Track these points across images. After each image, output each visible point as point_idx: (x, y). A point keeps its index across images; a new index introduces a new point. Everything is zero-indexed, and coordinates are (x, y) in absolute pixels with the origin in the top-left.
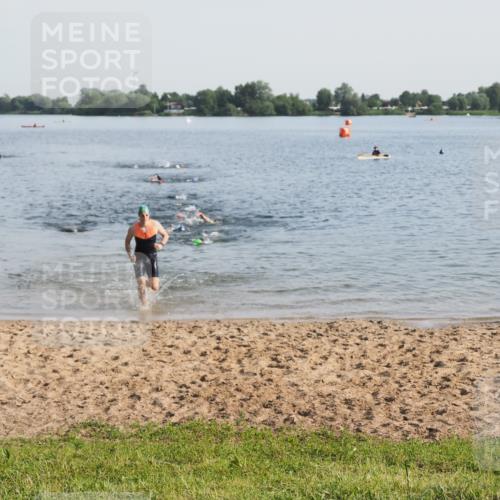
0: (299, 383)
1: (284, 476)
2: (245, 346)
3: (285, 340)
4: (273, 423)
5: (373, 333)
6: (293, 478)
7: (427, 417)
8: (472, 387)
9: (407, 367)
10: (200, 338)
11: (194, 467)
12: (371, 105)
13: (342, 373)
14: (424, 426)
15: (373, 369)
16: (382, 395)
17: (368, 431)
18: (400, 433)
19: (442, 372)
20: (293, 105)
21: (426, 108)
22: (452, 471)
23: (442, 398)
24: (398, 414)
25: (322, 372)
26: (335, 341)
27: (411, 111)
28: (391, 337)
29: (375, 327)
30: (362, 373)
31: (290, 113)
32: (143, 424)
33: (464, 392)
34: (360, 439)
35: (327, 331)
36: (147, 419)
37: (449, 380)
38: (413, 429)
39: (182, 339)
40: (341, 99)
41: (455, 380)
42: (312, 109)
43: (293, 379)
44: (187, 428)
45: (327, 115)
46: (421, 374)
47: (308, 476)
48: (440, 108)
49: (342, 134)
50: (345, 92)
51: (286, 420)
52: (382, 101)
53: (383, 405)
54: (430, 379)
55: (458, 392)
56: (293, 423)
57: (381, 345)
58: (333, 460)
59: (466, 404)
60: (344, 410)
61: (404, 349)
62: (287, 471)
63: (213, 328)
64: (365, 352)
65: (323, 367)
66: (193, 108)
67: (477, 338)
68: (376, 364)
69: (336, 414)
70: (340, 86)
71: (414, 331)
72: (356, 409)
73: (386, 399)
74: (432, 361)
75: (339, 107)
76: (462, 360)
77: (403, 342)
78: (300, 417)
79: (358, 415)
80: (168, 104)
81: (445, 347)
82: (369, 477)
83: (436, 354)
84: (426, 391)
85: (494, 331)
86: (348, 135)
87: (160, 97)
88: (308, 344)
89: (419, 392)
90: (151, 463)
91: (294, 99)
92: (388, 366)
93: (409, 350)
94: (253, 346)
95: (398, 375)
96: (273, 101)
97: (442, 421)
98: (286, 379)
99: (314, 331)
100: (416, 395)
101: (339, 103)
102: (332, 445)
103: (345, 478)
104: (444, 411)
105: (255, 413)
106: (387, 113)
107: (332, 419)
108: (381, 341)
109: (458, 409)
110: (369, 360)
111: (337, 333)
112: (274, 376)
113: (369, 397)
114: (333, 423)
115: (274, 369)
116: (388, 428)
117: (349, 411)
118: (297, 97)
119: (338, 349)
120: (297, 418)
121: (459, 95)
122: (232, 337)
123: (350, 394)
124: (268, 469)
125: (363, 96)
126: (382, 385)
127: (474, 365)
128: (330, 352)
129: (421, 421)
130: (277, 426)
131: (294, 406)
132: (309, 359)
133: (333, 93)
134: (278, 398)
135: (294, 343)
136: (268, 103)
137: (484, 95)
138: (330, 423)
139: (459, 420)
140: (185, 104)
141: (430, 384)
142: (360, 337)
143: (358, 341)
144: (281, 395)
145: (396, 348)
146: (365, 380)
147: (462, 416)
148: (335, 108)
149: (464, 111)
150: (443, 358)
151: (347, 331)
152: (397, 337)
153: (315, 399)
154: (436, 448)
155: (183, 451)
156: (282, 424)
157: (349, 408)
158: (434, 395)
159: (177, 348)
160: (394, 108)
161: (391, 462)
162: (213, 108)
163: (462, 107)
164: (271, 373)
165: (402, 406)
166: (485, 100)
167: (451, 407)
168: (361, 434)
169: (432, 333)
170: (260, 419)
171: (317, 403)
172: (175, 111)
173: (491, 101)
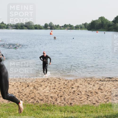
0: (40, 93)
1: (36, 115)
2: (27, 84)
3: (37, 83)
4: (34, 102)
5: (57, 81)
6: (38, 115)
7: (70, 100)
8: (80, 93)
9: (65, 89)
10: (16, 82)
11: (14, 113)
12: (57, 27)
13: (50, 90)
14: (69, 102)
15: (57, 89)
16: (59, 95)
17: (56, 104)
18: (64, 104)
19: (73, 90)
20: (39, 27)
21: (70, 28)
22: (75, 113)
23: (73, 96)
24: (63, 100)
25: (45, 90)
26: (48, 83)
27: (67, 29)
28: (62, 82)
29: (58, 79)
30: (55, 90)
31: (38, 29)
32: (2, 103)
33: (78, 94)
34: (54, 106)
35: (47, 80)
36: (3, 102)
37: (75, 92)
38: (67, 103)
39: (12, 83)
40: (50, 26)
41: (76, 92)
42: (43, 28)
43: (39, 92)
44: (13, 104)
45: (47, 29)
46: (69, 90)
47: (41, 115)
48: (73, 28)
49: (51, 34)
50: (51, 24)
51: (37, 102)
52: (60, 26)
53: (59, 98)
54: (70, 91)
55: (77, 94)
56: (38, 102)
57: (59, 84)
58: (48, 111)
59: (79, 97)
60: (50, 99)
61: (65, 84)
62: (37, 114)
63: (19, 80)
64: (55, 85)
65: (46, 89)
66: (15, 27)
67: (81, 82)
68: (58, 88)
69: (48, 100)
70: (50, 23)
71: (67, 80)
72: (53, 99)
73: (60, 96)
74: (71, 87)
75: (50, 28)
76: (78, 87)
77: (64, 83)
78: (40, 101)
79: (54, 100)
80: (9, 26)
81: (74, 84)
82: (56, 115)
83: (72, 86)
84: (69, 94)
85: (85, 80)
86: (52, 34)
87: (7, 25)
88: (42, 83)
89: (68, 95)
90: (4, 113)
91: (39, 26)
92: (61, 88)
93: (66, 85)
94: (29, 84)
95: (63, 91)
96: (34, 26)
97: (73, 101)
98: (37, 92)
99: (44, 80)
100: (67, 95)
101: (49, 27)
102: (48, 107)
103: (50, 115)
104: (74, 99)
105: (29, 100)
106: (61, 29)
107: (48, 101)
108: (59, 83)
109: (77, 98)
110: (56, 87)
111: (49, 81)
112: (34, 91)
113: (56, 96)
114: (48, 102)
115: (34, 90)
116: (61, 103)
117: (52, 99)
118: (40, 25)
119: (49, 85)
120: (39, 101)
121: (78, 25)
122: (24, 82)
123: (52, 95)
124: (32, 113)
125: (55, 25)
126: (59, 93)
127: (81, 88)
128: (47, 85)
129: (68, 101)
130: (35, 103)
131: (39, 98)
132: (42, 87)
133: (48, 24)
134: (35, 96)
135: (39, 83)
136: (33, 26)
137: (83, 25)
138: (47, 102)
139: (77, 101)
140: (13, 26)
141: (71, 93)
142: (54, 82)
143: (54, 83)
144: (36, 96)
145: (63, 84)
146: (56, 92)
147: (78, 100)
148: (49, 28)
149: (79, 29)
150: (74, 86)
151: (51, 80)
152: (63, 82)
153: (44, 96)
154: (72, 107)
155: (12, 109)
156: (36, 103)
157: (52, 98)
158: (71, 95)
159: (11, 85)
160: (63, 28)
161: (61, 111)
162: (20, 27)
163: (78, 28)
164: (33, 90)
165: (64, 98)
166: (83, 26)
167: (75, 98)
168: (54, 105)
169: (71, 81)
170: (30, 101)
171: (44, 97)
172: (11, 28)
173: (85, 27)
